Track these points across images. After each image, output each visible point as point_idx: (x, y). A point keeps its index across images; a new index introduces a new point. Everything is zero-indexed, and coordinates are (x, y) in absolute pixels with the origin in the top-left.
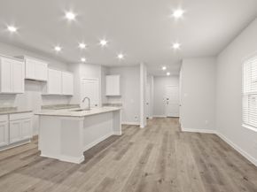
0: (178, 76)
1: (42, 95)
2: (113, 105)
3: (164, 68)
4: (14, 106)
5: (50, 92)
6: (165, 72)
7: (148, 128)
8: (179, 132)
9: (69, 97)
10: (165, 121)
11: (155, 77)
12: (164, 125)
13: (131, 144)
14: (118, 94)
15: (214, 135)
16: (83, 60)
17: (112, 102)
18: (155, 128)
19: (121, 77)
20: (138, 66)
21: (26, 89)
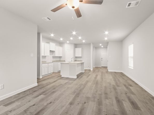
0: (107, 47)
1: (53, 57)
2: (78, 61)
3: (101, 45)
4: (46, 61)
5: (56, 55)
6: (101, 46)
7: (94, 70)
8: (107, 72)
9: (60, 57)
10: (101, 68)
11: (96, 48)
12: (101, 70)
13: (90, 74)
14: (81, 56)
15: (121, 72)
16: (68, 42)
17: (78, 60)
18: (97, 70)
19: (82, 49)
20: (90, 44)
21: (50, 54)
